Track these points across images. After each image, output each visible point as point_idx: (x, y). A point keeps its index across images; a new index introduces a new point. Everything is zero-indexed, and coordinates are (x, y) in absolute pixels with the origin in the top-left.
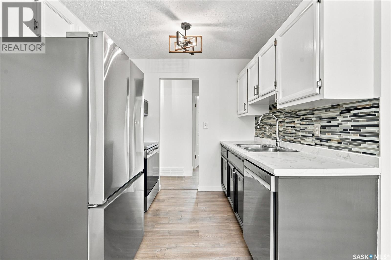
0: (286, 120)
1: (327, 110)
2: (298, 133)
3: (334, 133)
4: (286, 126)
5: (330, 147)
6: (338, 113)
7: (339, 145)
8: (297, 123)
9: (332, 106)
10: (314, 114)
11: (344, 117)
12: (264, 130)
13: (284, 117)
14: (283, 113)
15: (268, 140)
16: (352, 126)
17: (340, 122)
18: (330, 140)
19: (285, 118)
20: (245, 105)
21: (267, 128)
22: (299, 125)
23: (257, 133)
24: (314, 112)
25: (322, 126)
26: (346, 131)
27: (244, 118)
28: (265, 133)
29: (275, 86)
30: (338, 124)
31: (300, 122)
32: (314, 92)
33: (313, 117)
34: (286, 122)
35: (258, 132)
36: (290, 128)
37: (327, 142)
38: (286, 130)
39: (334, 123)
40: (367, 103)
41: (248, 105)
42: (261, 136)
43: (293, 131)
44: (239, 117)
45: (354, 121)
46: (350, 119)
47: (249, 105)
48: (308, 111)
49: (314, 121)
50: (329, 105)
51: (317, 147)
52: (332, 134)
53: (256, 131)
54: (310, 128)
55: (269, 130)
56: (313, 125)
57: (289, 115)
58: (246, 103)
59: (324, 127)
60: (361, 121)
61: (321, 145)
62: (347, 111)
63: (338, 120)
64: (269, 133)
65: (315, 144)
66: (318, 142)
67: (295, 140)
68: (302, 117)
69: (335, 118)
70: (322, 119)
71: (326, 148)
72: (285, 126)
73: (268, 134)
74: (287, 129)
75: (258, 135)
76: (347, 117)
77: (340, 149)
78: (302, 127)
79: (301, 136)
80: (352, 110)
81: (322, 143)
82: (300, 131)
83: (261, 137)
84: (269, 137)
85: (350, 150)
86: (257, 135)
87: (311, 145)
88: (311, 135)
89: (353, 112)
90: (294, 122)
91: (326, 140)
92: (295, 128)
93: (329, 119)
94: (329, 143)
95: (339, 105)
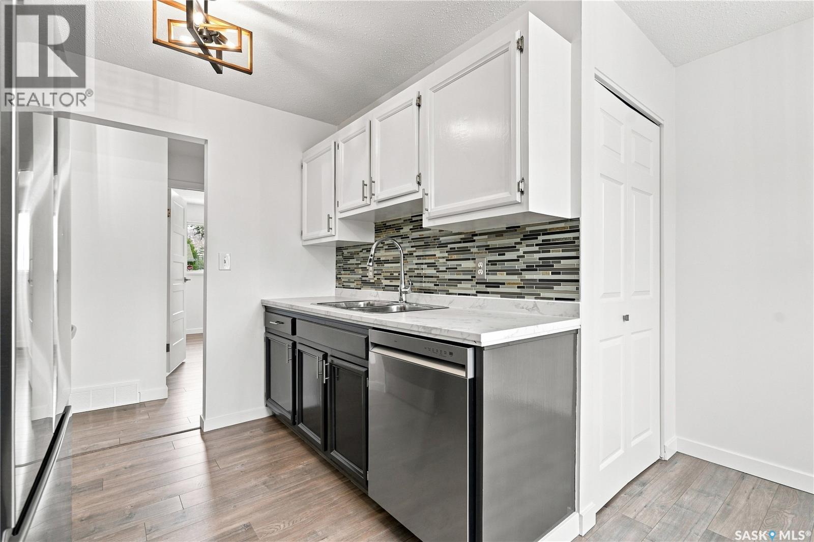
0: (415, 251)
1: (499, 234)
2: (441, 275)
3: (510, 272)
4: (416, 264)
5: (504, 295)
6: (518, 240)
7: (519, 291)
8: (439, 258)
9: (507, 228)
10: (474, 241)
11: (527, 246)
12: (360, 271)
13: (412, 247)
14: (410, 239)
15: (372, 292)
16: (540, 259)
17: (521, 253)
18: (504, 284)
19: (414, 249)
20: (329, 218)
21: (371, 269)
22: (444, 260)
23: (343, 280)
24: (475, 238)
25: (489, 261)
26: (530, 268)
27: (314, 247)
28: (364, 279)
29: (419, 183)
30: (518, 257)
31: (446, 255)
32: (512, 200)
33: (474, 247)
34: (416, 256)
35: (345, 277)
36: (425, 266)
37: (499, 287)
38: (416, 272)
39: (509, 255)
40: (562, 225)
41: (337, 220)
42: (352, 285)
43: (432, 271)
44: (303, 246)
45: (543, 252)
46: (536, 248)
47: (339, 219)
48: (463, 236)
49: (475, 253)
50: (502, 226)
51: (480, 296)
52: (507, 274)
53: (339, 276)
54: (466, 265)
55: (376, 272)
56: (474, 259)
57: (422, 243)
58: (332, 215)
59: (493, 263)
60: (553, 252)
61: (488, 293)
62: (533, 235)
63: (518, 250)
64: (376, 279)
65: (477, 292)
66: (482, 288)
67: (436, 288)
68: (450, 246)
69: (512, 248)
70: (489, 249)
71: (498, 298)
72: (413, 264)
73: (372, 281)
74: (418, 269)
75: (345, 284)
76: (532, 245)
77: (520, 296)
78: (451, 264)
79: (449, 280)
80: (540, 235)
81: (489, 290)
82: (446, 271)
83: (353, 288)
84: (375, 285)
85: (538, 297)
86: (341, 283)
87: (469, 295)
88: (469, 277)
89: (541, 238)
90: (435, 255)
91: (496, 285)
92: (437, 266)
93: (502, 250)
94: (502, 289)
95: (519, 227)
